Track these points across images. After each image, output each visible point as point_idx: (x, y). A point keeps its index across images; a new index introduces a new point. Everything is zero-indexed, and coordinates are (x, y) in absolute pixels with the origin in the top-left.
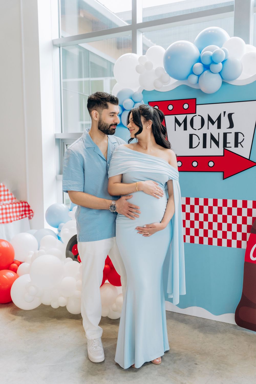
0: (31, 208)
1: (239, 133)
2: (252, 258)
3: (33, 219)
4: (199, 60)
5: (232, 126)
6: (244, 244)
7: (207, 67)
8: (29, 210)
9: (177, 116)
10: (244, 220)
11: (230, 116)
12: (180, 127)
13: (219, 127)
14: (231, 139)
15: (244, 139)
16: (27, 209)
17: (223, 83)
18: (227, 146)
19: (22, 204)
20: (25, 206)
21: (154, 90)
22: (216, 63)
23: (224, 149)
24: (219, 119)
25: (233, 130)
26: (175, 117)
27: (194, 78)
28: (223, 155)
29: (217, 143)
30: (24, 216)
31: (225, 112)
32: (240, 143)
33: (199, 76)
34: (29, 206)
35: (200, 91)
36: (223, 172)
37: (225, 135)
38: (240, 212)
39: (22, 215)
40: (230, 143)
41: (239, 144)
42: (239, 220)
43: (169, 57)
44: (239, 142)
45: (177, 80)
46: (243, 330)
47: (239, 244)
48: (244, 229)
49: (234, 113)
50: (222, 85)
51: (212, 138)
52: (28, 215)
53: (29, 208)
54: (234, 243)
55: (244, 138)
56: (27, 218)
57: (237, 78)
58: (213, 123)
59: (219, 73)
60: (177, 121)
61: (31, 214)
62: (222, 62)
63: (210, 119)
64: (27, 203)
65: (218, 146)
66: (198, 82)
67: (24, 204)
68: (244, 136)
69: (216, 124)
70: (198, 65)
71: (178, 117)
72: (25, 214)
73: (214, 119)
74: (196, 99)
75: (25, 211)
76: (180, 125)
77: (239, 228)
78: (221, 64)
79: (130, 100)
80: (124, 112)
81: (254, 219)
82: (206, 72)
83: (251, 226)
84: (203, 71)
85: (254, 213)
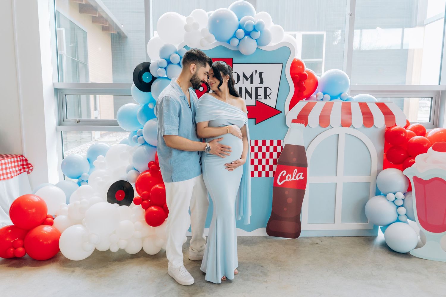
0: (29, 162)
1: (267, 88)
2: (279, 183)
3: (32, 173)
4: (240, 27)
5: (262, 82)
6: (271, 173)
7: (248, 34)
8: (27, 164)
10: (271, 155)
11: (260, 74)
13: (252, 82)
14: (261, 92)
15: (271, 93)
16: (25, 163)
17: (257, 48)
18: (259, 98)
19: (20, 158)
20: (23, 160)
22: (257, 31)
23: (256, 100)
24: (252, 76)
25: (263, 86)
27: (236, 41)
28: (255, 105)
29: (250, 96)
30: (22, 171)
31: (256, 71)
32: (268, 96)
33: (240, 40)
34: (26, 160)
35: (238, 53)
36: (256, 118)
37: (257, 89)
38: (268, 149)
39: (20, 170)
40: (260, 96)
41: (268, 97)
42: (268, 155)
43: (218, 21)
45: (216, 41)
46: (272, 238)
47: (267, 174)
48: (271, 162)
49: (264, 72)
50: (256, 50)
51: (247, 91)
52: (27, 170)
53: (27, 162)
54: (263, 173)
55: (271, 92)
56: (26, 172)
57: (267, 45)
58: (247, 79)
59: (256, 40)
61: (31, 168)
62: (260, 32)
63: (244, 76)
64: (24, 157)
65: (251, 98)
66: (238, 45)
67: (21, 158)
68: (271, 91)
69: (249, 80)
70: (241, 31)
72: (24, 168)
73: (248, 76)
74: (233, 58)
75: (23, 165)
77: (267, 162)
79: (176, 55)
80: (171, 66)
81: (279, 154)
82: (246, 37)
83: (276, 159)
84: (244, 37)
85: (279, 149)
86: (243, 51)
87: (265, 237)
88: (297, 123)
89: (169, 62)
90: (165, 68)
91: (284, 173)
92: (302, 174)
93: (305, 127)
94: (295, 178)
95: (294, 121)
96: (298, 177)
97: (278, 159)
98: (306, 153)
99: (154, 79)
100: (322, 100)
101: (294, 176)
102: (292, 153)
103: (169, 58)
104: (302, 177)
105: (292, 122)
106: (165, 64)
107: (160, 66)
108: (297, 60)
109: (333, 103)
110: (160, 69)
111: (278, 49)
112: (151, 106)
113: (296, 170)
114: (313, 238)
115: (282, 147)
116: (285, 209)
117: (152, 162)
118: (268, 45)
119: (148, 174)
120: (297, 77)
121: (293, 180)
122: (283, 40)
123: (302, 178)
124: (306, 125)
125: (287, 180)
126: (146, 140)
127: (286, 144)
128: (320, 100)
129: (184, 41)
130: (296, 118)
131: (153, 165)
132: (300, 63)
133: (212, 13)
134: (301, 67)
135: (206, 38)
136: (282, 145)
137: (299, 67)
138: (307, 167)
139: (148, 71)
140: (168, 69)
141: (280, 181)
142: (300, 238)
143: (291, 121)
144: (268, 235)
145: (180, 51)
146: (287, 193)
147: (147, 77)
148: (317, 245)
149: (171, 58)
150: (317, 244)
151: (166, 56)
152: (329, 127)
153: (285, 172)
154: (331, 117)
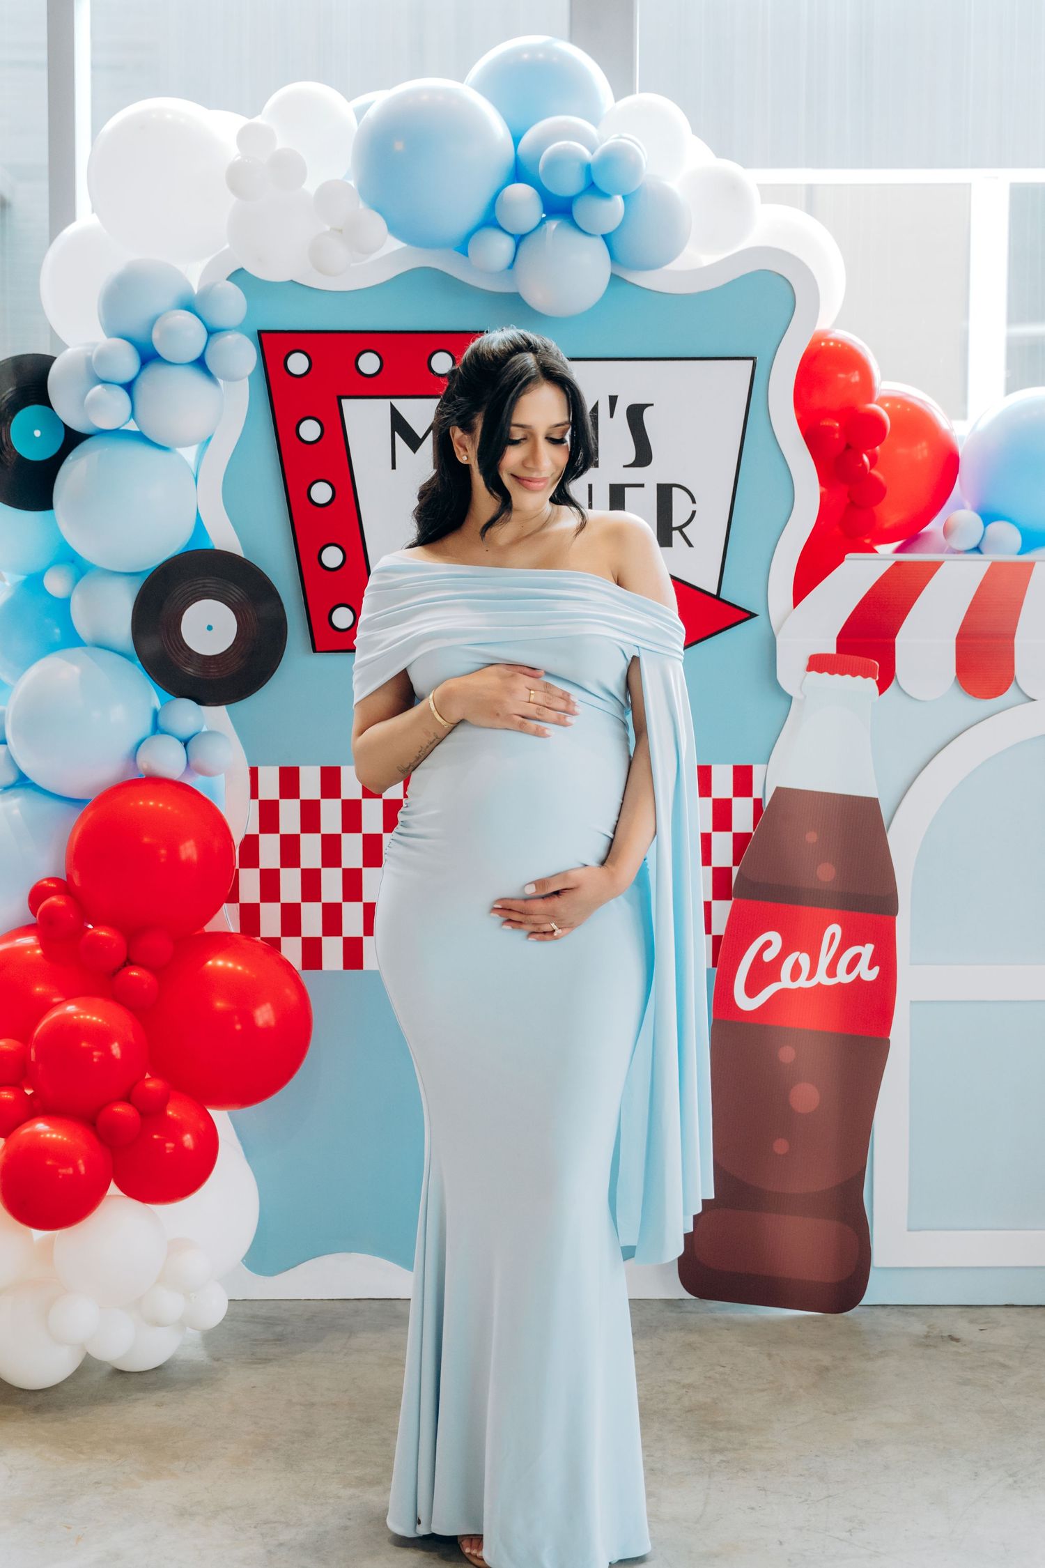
1: (675, 490)
2: (745, 1003)
4: (519, 172)
5: (643, 456)
7: (559, 208)
9: (401, 405)
11: (636, 414)
12: (415, 452)
15: (694, 513)
17: (615, 279)
21: (292, 281)
22: (606, 196)
25: (651, 476)
26: (393, 409)
27: (501, 247)
31: (613, 400)
32: (680, 529)
33: (519, 239)
35: (509, 302)
37: (617, 492)
41: (676, 534)
44: (674, 525)
45: (404, 245)
49: (652, 405)
50: (608, 288)
55: (694, 507)
57: (668, 262)
59: (605, 237)
60: (399, 425)
62: (624, 197)
66: (512, 265)
68: (694, 501)
70: (521, 192)
71: (404, 406)
76: (414, 442)
78: (619, 199)
79: (186, 317)
80: (155, 373)
81: (741, 842)
82: (553, 225)
83: (729, 870)
84: (543, 221)
85: (743, 817)
86: (536, 296)
87: (668, 1302)
88: (837, 676)
89: (148, 357)
90: (129, 387)
91: (768, 944)
92: (867, 950)
93: (881, 691)
94: (831, 972)
95: (818, 663)
96: (850, 968)
97: (735, 870)
98: (893, 838)
99: (73, 439)
100: (977, 549)
101: (824, 960)
102: (812, 837)
103: (150, 333)
104: (871, 967)
105: (810, 668)
106: (127, 364)
107: (103, 376)
108: (836, 341)
109: (1031, 565)
110: (99, 387)
111: (726, 286)
112: (56, 584)
113: (835, 929)
114: (936, 1311)
115: (758, 803)
116: (781, 1147)
117: (51, 880)
118: (672, 266)
119: (32, 947)
120: (831, 429)
121: (819, 984)
122: (753, 239)
123: (870, 975)
124: (883, 686)
125: (786, 982)
126: (25, 767)
127: (778, 789)
128: (967, 551)
129: (227, 246)
130: (832, 649)
131: (54, 899)
132: (847, 358)
133: (378, 100)
134: (856, 378)
135: (341, 231)
136: (757, 793)
137: (841, 376)
138: (894, 911)
139: (44, 400)
140: (142, 388)
141: (752, 989)
142: (868, 1309)
143: (805, 663)
144: (688, 1296)
145: (206, 294)
146: (787, 1054)
147: (37, 433)
148: (953, 1347)
149: (156, 335)
150: (957, 1340)
151: (134, 322)
152: (1011, 694)
153: (775, 937)
154: (1017, 641)
